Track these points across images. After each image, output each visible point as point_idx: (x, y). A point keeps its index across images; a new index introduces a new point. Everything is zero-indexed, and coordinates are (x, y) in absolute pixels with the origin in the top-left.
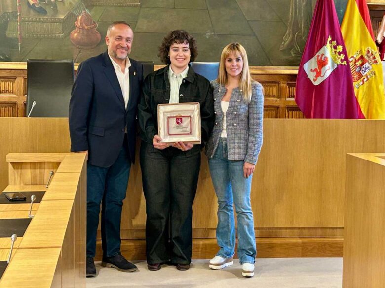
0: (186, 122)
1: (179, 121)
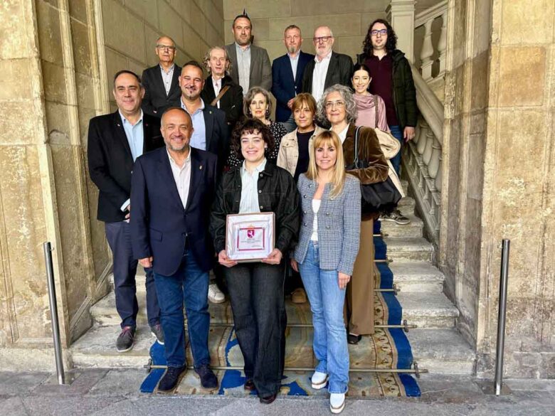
0: (258, 233)
1: (251, 234)
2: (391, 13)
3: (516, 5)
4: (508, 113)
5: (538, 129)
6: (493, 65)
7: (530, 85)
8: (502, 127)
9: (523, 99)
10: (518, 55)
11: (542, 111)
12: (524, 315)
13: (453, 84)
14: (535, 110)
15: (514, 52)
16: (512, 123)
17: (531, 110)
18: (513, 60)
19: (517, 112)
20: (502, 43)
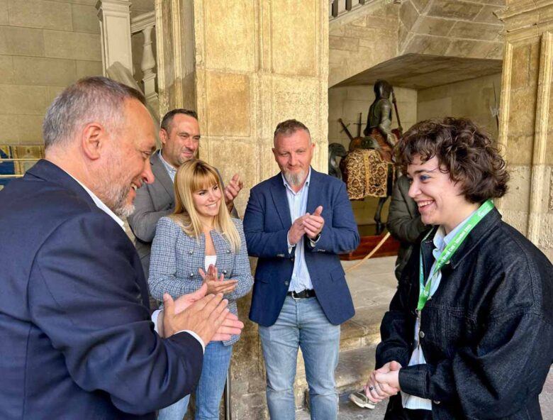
2: (101, 10)
3: (218, 27)
4: (219, 143)
5: (248, 161)
6: (199, 89)
7: (237, 114)
8: (213, 157)
9: (232, 129)
10: (224, 81)
11: (250, 143)
12: (249, 355)
13: (167, 104)
14: (244, 141)
15: (219, 77)
16: (224, 153)
17: (240, 141)
18: (219, 85)
19: (227, 142)
20: (207, 66)
